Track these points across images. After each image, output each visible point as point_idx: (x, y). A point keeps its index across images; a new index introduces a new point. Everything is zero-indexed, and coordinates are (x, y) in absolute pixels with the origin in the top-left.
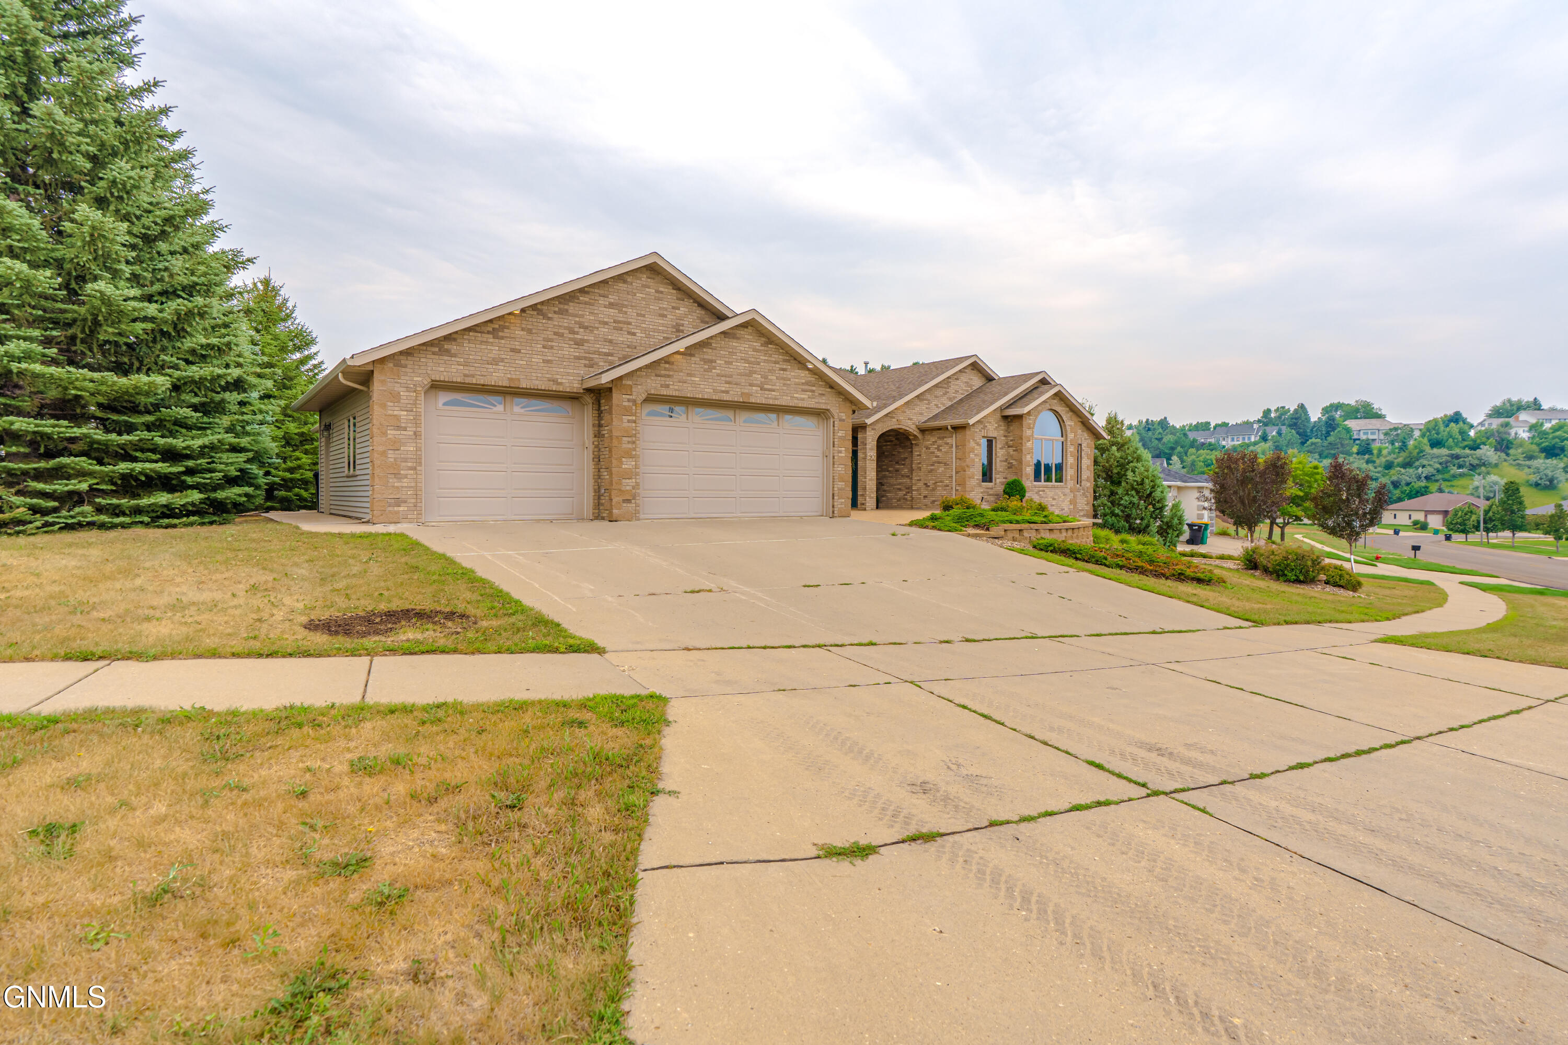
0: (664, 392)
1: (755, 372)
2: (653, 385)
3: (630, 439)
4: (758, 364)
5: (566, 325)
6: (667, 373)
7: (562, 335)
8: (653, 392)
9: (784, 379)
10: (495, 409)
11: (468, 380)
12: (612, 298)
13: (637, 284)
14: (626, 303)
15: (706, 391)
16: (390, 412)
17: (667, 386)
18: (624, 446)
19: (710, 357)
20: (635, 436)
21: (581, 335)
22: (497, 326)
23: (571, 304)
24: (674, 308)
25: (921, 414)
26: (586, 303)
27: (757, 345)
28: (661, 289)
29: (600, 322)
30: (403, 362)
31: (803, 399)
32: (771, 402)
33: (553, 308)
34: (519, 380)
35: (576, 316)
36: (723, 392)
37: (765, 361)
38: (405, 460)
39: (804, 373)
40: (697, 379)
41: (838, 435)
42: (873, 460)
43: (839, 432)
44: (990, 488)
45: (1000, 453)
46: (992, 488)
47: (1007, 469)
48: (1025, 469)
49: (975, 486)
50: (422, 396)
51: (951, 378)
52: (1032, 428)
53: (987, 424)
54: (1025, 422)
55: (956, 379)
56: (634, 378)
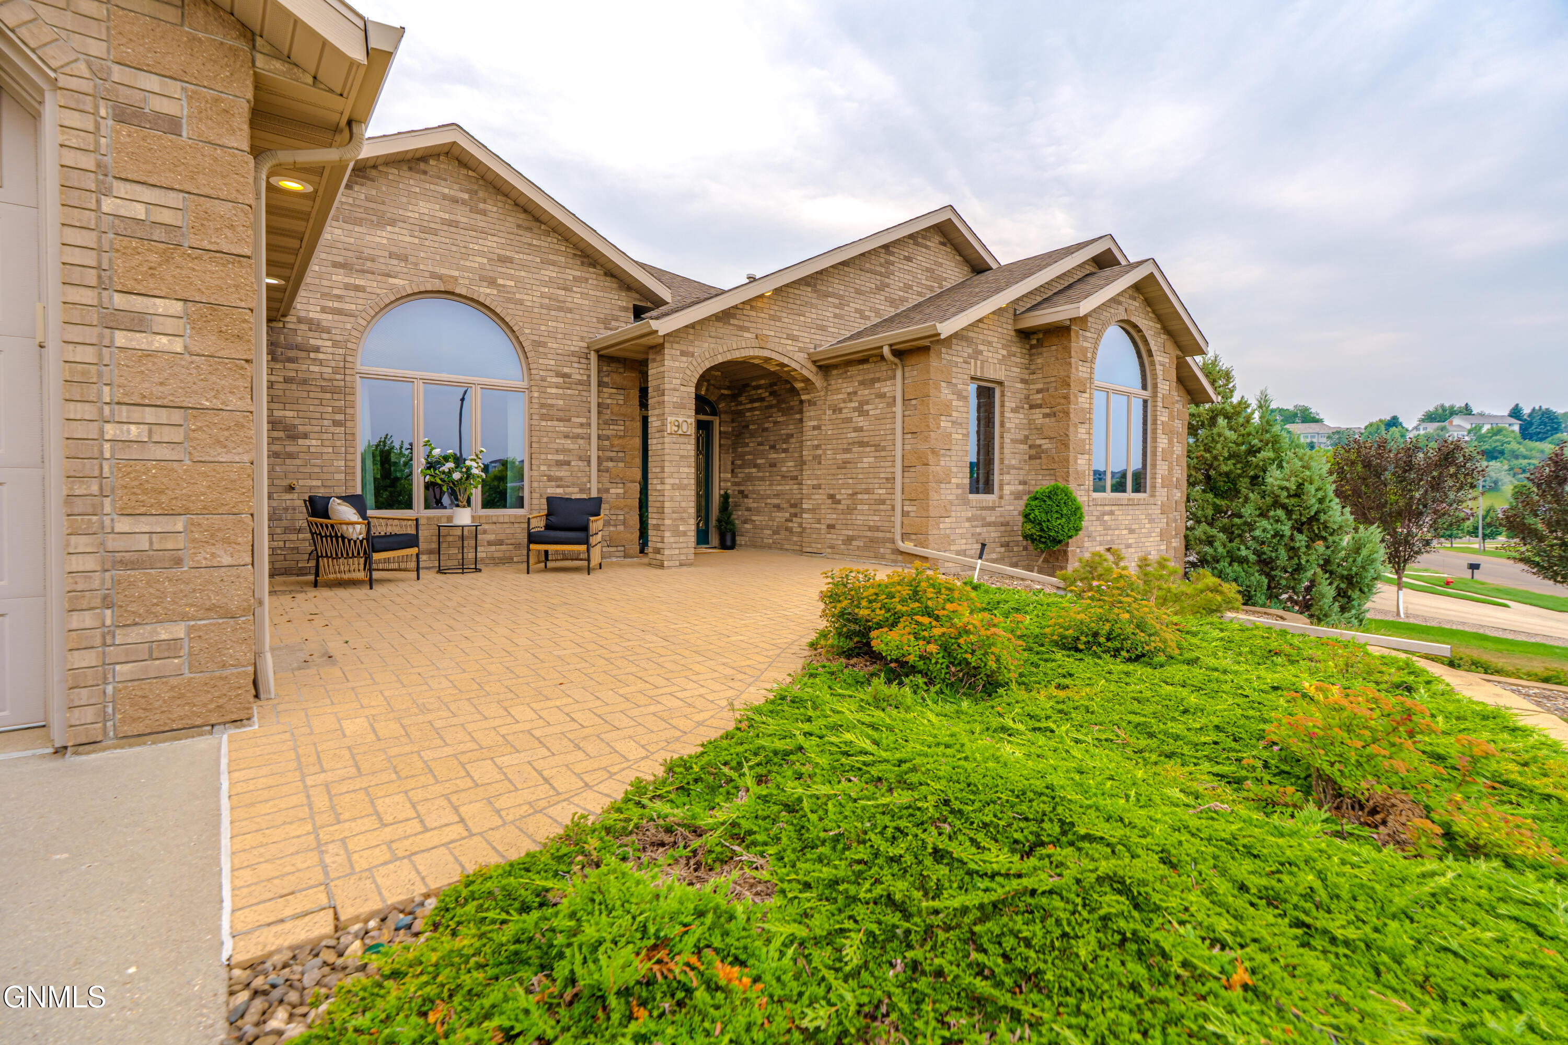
25: (823, 328)
41: (108, 205)
42: (684, 435)
43: (121, 189)
44: (989, 509)
45: (1013, 421)
46: (993, 509)
47: (1026, 462)
48: (1076, 460)
49: (952, 503)
51: (893, 254)
52: (1091, 361)
53: (982, 347)
54: (1074, 344)
55: (905, 258)
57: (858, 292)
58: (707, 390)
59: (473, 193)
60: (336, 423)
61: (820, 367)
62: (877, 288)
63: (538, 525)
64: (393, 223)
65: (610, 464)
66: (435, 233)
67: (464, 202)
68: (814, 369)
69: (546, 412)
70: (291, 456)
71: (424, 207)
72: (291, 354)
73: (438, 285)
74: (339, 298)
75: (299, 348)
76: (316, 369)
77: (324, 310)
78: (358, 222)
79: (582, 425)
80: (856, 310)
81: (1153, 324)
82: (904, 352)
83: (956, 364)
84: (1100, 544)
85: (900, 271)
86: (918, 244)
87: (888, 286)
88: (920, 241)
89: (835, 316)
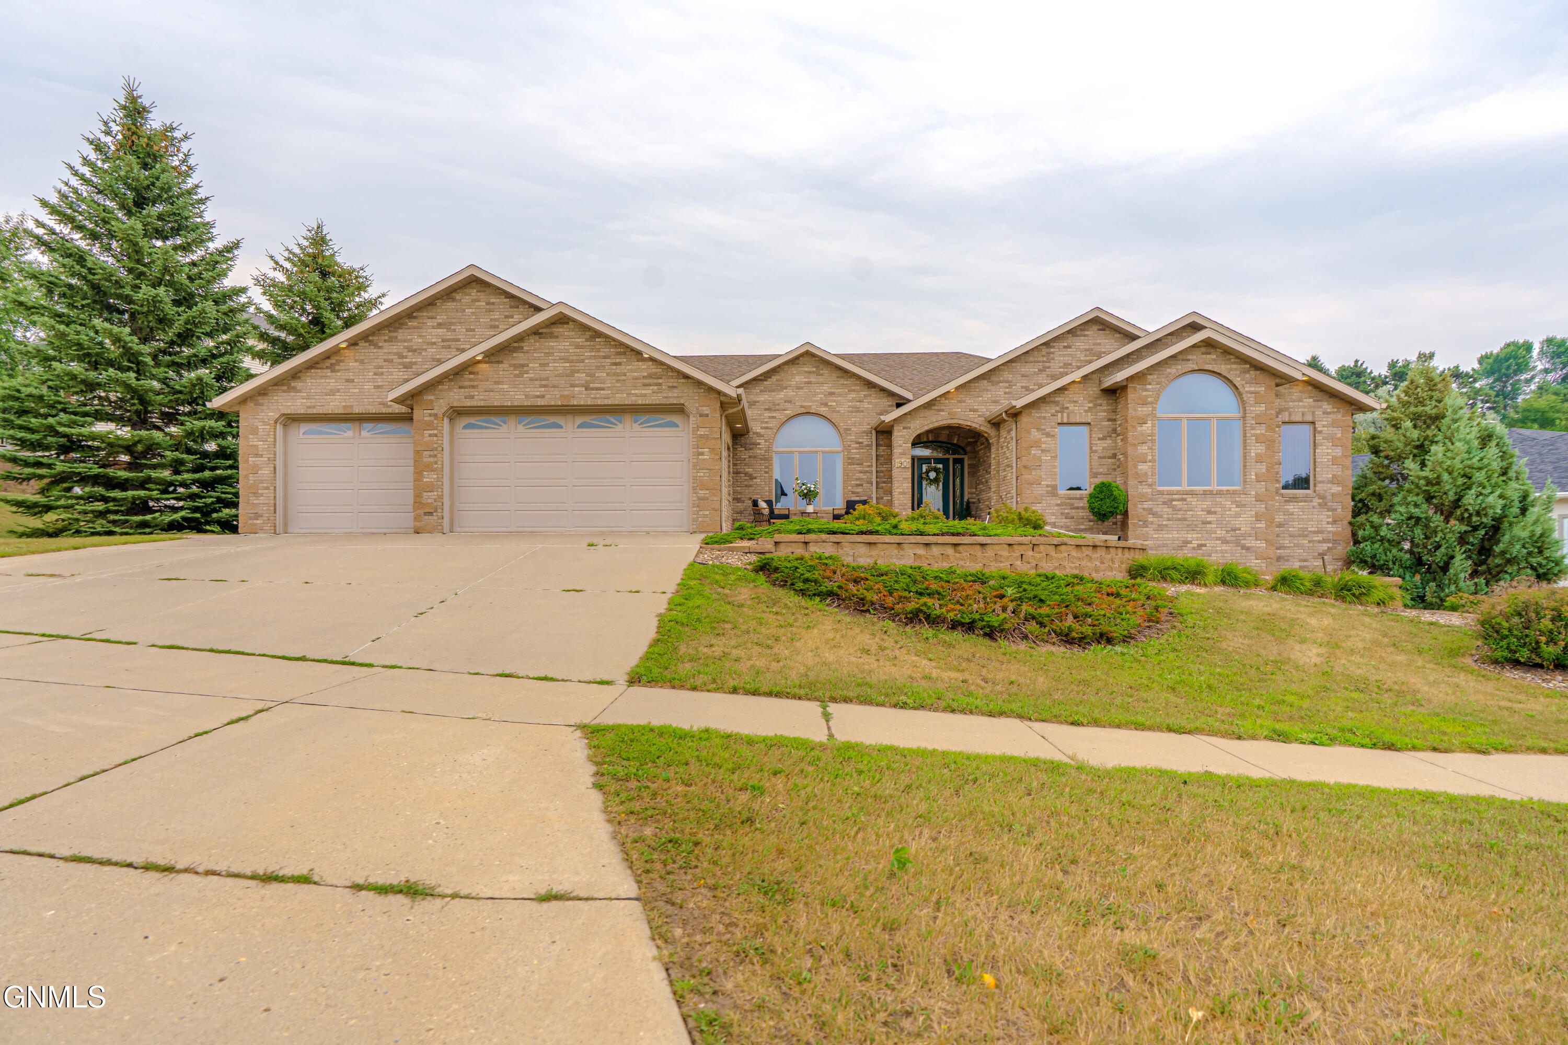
0: (468, 403)
1: (578, 371)
2: (455, 396)
3: (431, 453)
4: (583, 361)
5: (395, 351)
6: (472, 383)
7: (391, 361)
8: (455, 404)
9: (618, 375)
10: (345, 435)
11: (310, 411)
12: (440, 319)
13: (466, 299)
14: (454, 321)
15: (517, 396)
16: (252, 443)
17: (472, 397)
18: (425, 460)
19: (522, 362)
20: (436, 449)
21: (410, 358)
22: (334, 361)
23: (400, 331)
24: (506, 317)
25: (996, 402)
26: (415, 328)
27: (581, 341)
28: (492, 300)
30: (261, 401)
31: (645, 395)
32: (599, 402)
33: (383, 338)
34: (352, 406)
35: (405, 341)
36: (538, 397)
37: (591, 357)
38: (262, 482)
39: (643, 366)
40: (506, 386)
41: (698, 433)
42: (905, 467)
43: (700, 430)
44: (1076, 499)
45: (1100, 446)
46: (1081, 499)
47: (1115, 470)
48: (1135, 466)
49: (1042, 496)
50: (279, 428)
51: (1053, 347)
52: (1152, 403)
53: (1068, 405)
54: (1131, 395)
55: (1065, 347)
56: (437, 392)
57: (1023, 376)
59: (818, 367)
60: (766, 472)
61: (994, 424)
62: (1040, 370)
64: (786, 388)
65: (884, 485)
66: (803, 388)
67: (815, 372)
68: (989, 425)
69: (852, 461)
70: (751, 486)
71: (799, 378)
72: (751, 447)
73: (804, 410)
74: (767, 422)
75: (754, 444)
76: (758, 452)
77: (762, 428)
78: (775, 390)
79: (868, 466)
80: (1022, 387)
81: (1239, 366)
82: (1015, 414)
83: (1045, 418)
84: (1169, 520)
85: (1060, 356)
86: (1077, 336)
87: (1049, 367)
88: (1079, 333)
89: (1005, 393)
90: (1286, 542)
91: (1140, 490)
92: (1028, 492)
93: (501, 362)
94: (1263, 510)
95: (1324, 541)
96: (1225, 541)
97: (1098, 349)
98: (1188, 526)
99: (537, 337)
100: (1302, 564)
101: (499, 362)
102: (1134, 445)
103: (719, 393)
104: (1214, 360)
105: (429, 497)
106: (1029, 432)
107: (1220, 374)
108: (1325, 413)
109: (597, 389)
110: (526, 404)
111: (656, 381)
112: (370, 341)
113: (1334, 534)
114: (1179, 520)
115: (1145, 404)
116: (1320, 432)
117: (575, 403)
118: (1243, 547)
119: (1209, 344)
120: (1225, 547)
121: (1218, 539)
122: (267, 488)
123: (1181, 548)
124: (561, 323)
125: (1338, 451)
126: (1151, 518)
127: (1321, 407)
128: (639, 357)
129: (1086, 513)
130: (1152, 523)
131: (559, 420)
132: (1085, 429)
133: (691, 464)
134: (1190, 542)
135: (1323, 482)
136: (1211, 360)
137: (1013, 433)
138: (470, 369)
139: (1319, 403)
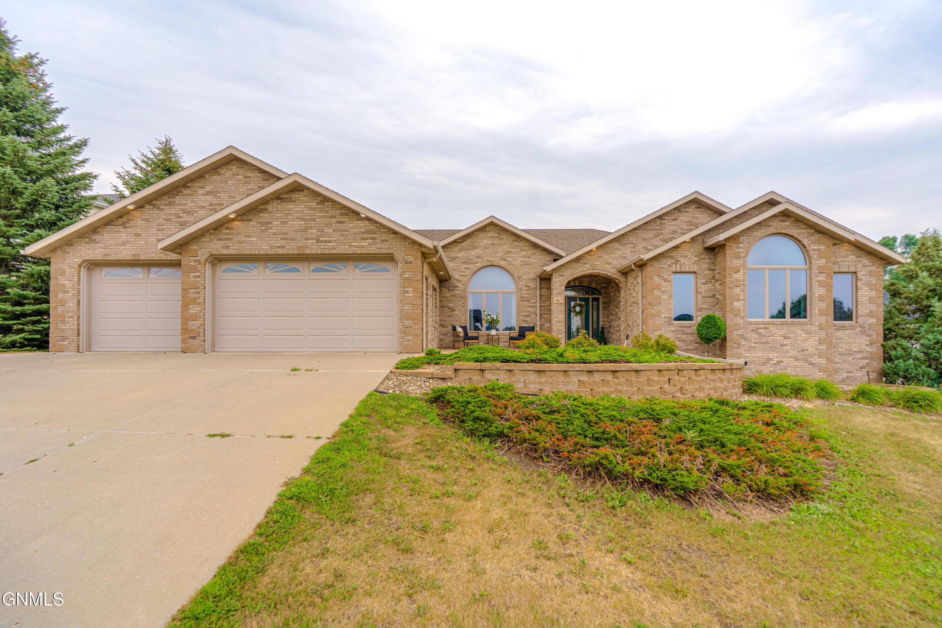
0: (225, 252)
1: (311, 228)
2: (214, 246)
3: (196, 290)
4: (315, 220)
5: (173, 212)
6: (228, 237)
7: (170, 220)
8: (214, 253)
9: (342, 230)
10: (137, 277)
11: (106, 258)
12: (208, 188)
13: (228, 174)
14: (219, 190)
16: (60, 282)
17: (228, 247)
18: (191, 296)
19: (267, 220)
20: (199, 287)
22: (125, 220)
23: (177, 197)
25: (624, 258)
26: (188, 195)
27: (313, 204)
28: (248, 175)
29: (199, 207)
30: (67, 250)
31: (363, 247)
32: (327, 252)
33: (164, 202)
34: (139, 255)
35: (181, 205)
36: (279, 247)
38: (68, 312)
39: (362, 224)
40: (254, 239)
41: (404, 276)
42: (561, 304)
43: (406, 273)
44: (687, 327)
45: (703, 289)
46: (690, 327)
47: (714, 306)
48: (732, 304)
49: (662, 325)
50: (83, 271)
51: (665, 219)
52: (744, 257)
53: (680, 259)
54: (729, 251)
55: (673, 220)
56: (200, 243)
57: (644, 240)
58: (595, 285)
59: (498, 233)
60: (463, 307)
61: (623, 273)
62: (655, 236)
63: (516, 335)
64: (477, 248)
65: (545, 316)
66: (488, 248)
67: (496, 237)
68: (620, 274)
69: (521, 299)
70: (452, 316)
71: (485, 241)
72: (452, 288)
73: (489, 263)
74: (463, 272)
75: (454, 287)
76: (458, 292)
77: (460, 276)
78: (468, 250)
79: (534, 303)
80: (643, 247)
81: (806, 231)
82: (641, 265)
83: (663, 268)
84: (756, 343)
85: (669, 226)
86: (681, 212)
87: (662, 234)
88: (682, 210)
89: (631, 252)
90: (837, 359)
91: (735, 321)
92: (652, 322)
93: (251, 220)
94: (825, 336)
95: (864, 358)
96: (797, 359)
97: (696, 221)
98: (770, 347)
99: (279, 201)
100: (848, 375)
101: (249, 220)
102: (731, 288)
103: (420, 245)
104: (788, 226)
105: (194, 325)
106: (651, 278)
107: (792, 236)
108: (864, 266)
109: (325, 242)
110: (270, 253)
111: (371, 236)
112: (154, 205)
113: (871, 353)
114: (764, 343)
115: (738, 258)
116: (861, 280)
117: (309, 252)
118: (810, 363)
119: (786, 214)
120: (797, 363)
121: (791, 357)
122: (72, 317)
123: (765, 364)
124: (298, 191)
125: (873, 294)
126: (743, 342)
127: (861, 261)
128: (359, 217)
129: (695, 338)
130: (744, 345)
131: (298, 266)
132: (692, 276)
133: (399, 300)
134: (772, 359)
135: (863, 316)
136: (786, 226)
137: (639, 280)
138: (226, 225)
139: (860, 259)
